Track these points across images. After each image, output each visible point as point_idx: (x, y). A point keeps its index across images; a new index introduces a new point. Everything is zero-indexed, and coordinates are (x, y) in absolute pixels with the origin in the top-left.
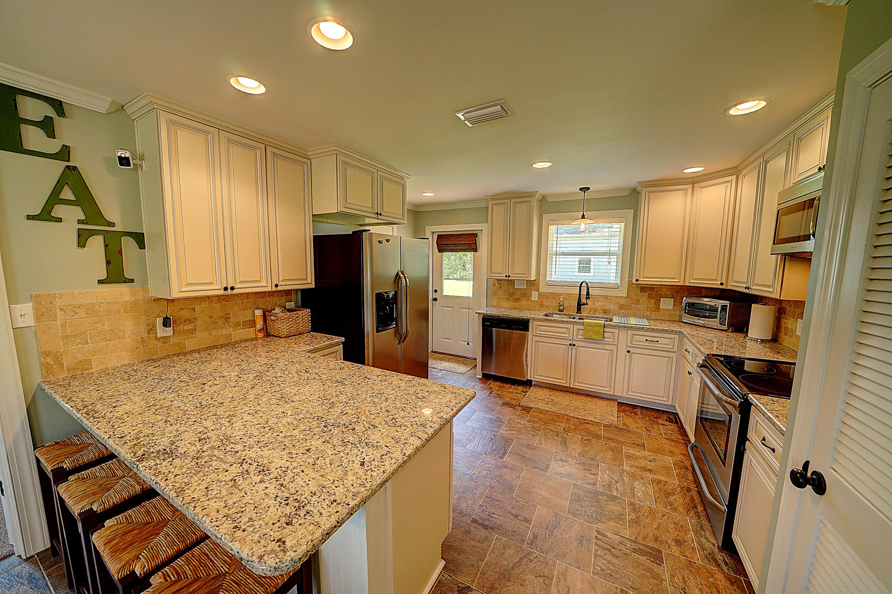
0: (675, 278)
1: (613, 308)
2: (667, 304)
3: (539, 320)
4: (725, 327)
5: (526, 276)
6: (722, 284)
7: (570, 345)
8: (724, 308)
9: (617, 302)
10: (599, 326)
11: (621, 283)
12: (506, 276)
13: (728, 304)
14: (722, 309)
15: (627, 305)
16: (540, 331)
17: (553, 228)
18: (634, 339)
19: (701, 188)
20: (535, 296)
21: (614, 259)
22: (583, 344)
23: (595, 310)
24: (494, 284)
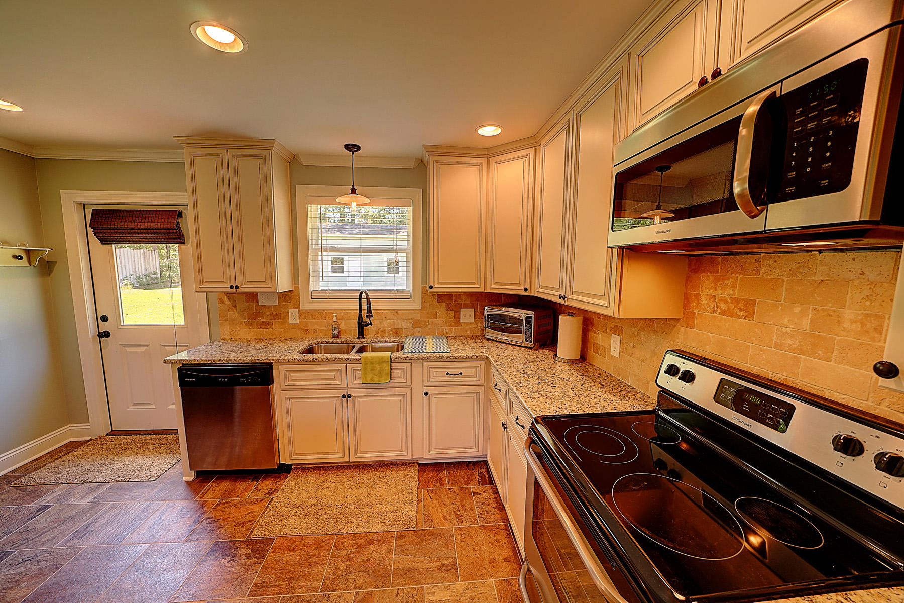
0: (474, 283)
1: (406, 325)
2: (467, 315)
3: (288, 362)
4: (531, 345)
5: (268, 286)
6: (526, 290)
7: (343, 397)
8: (529, 319)
9: (411, 317)
10: (382, 361)
11: (413, 290)
12: (231, 287)
13: (533, 315)
14: (527, 321)
15: (422, 321)
16: (293, 380)
17: (313, 210)
18: (432, 374)
19: (497, 163)
20: (293, 316)
21: (402, 258)
22: (363, 392)
23: (384, 331)
24: (221, 301)
